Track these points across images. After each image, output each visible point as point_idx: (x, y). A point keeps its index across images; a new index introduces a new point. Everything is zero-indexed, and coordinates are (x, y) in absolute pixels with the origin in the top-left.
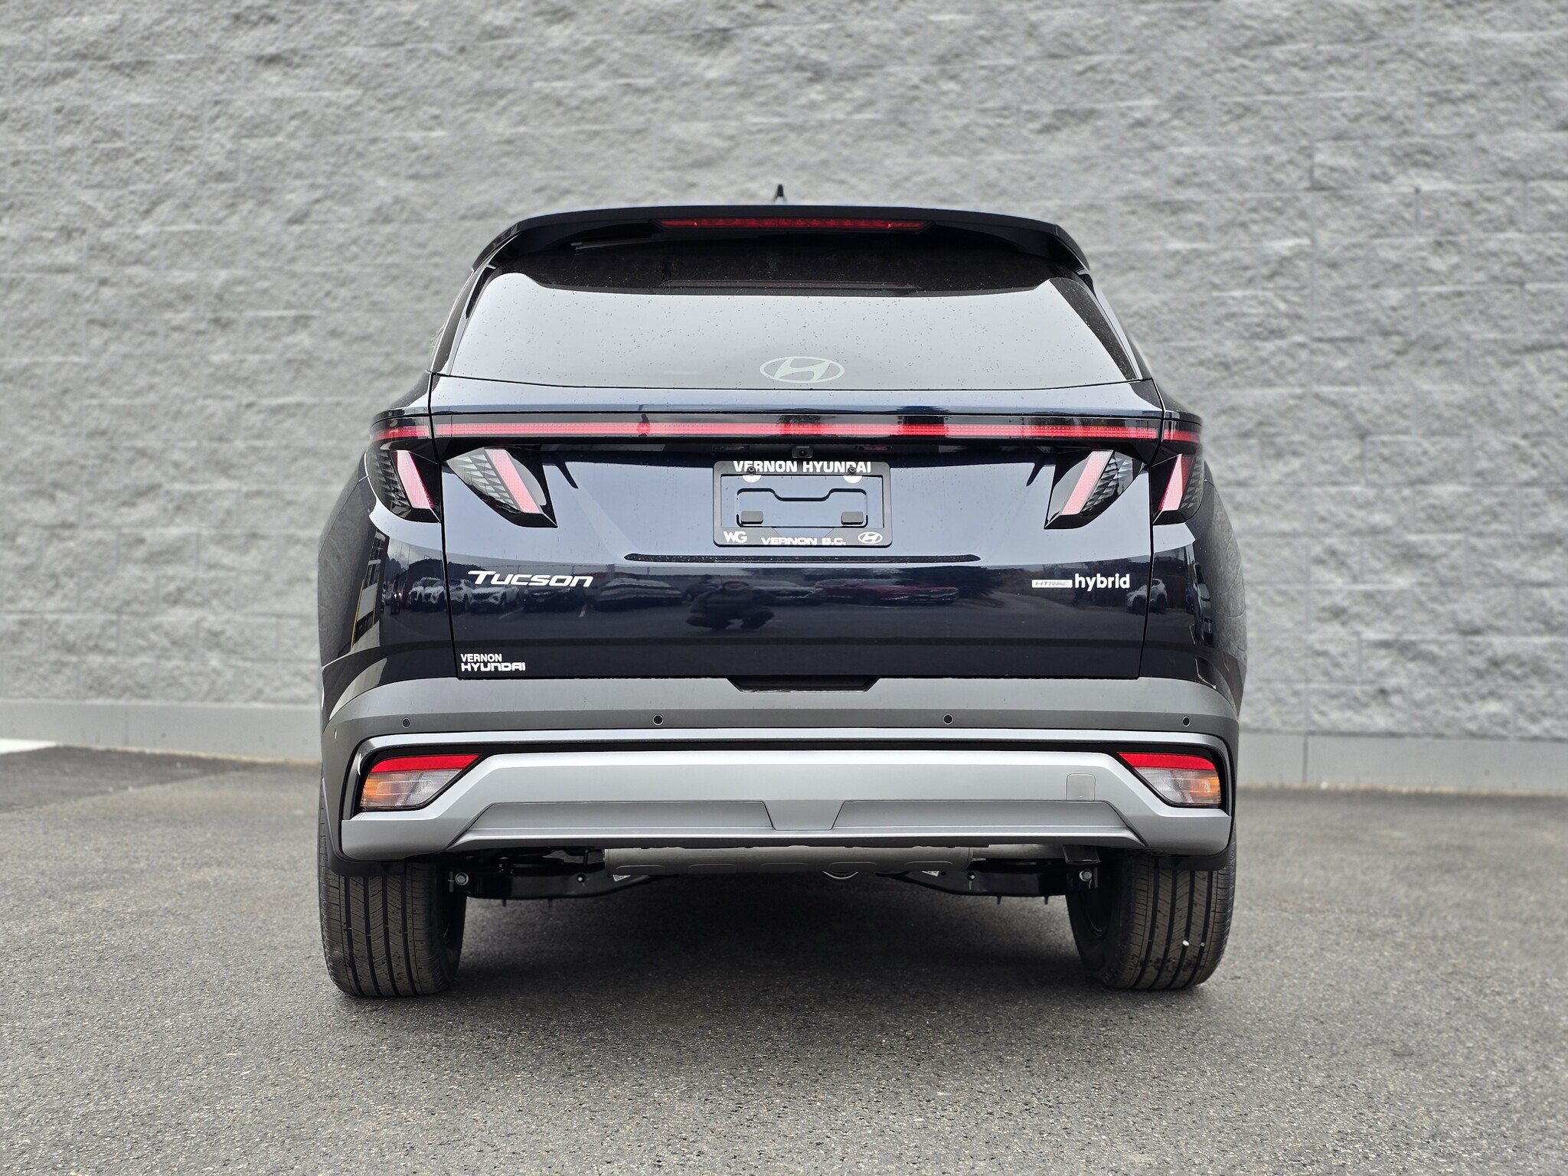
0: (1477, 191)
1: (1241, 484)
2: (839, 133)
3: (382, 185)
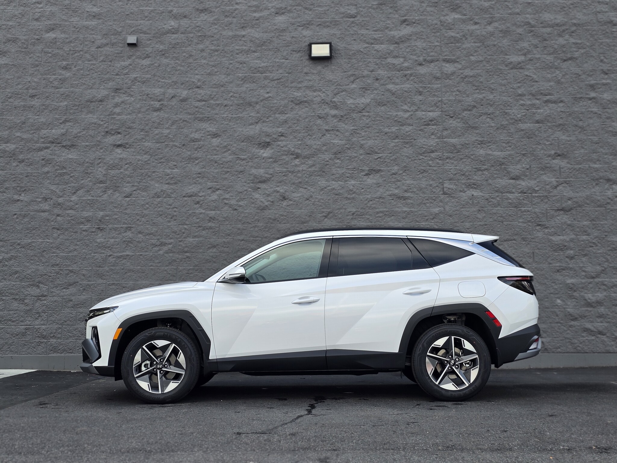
0: (489, 196)
2: (304, 174)
3: (157, 186)
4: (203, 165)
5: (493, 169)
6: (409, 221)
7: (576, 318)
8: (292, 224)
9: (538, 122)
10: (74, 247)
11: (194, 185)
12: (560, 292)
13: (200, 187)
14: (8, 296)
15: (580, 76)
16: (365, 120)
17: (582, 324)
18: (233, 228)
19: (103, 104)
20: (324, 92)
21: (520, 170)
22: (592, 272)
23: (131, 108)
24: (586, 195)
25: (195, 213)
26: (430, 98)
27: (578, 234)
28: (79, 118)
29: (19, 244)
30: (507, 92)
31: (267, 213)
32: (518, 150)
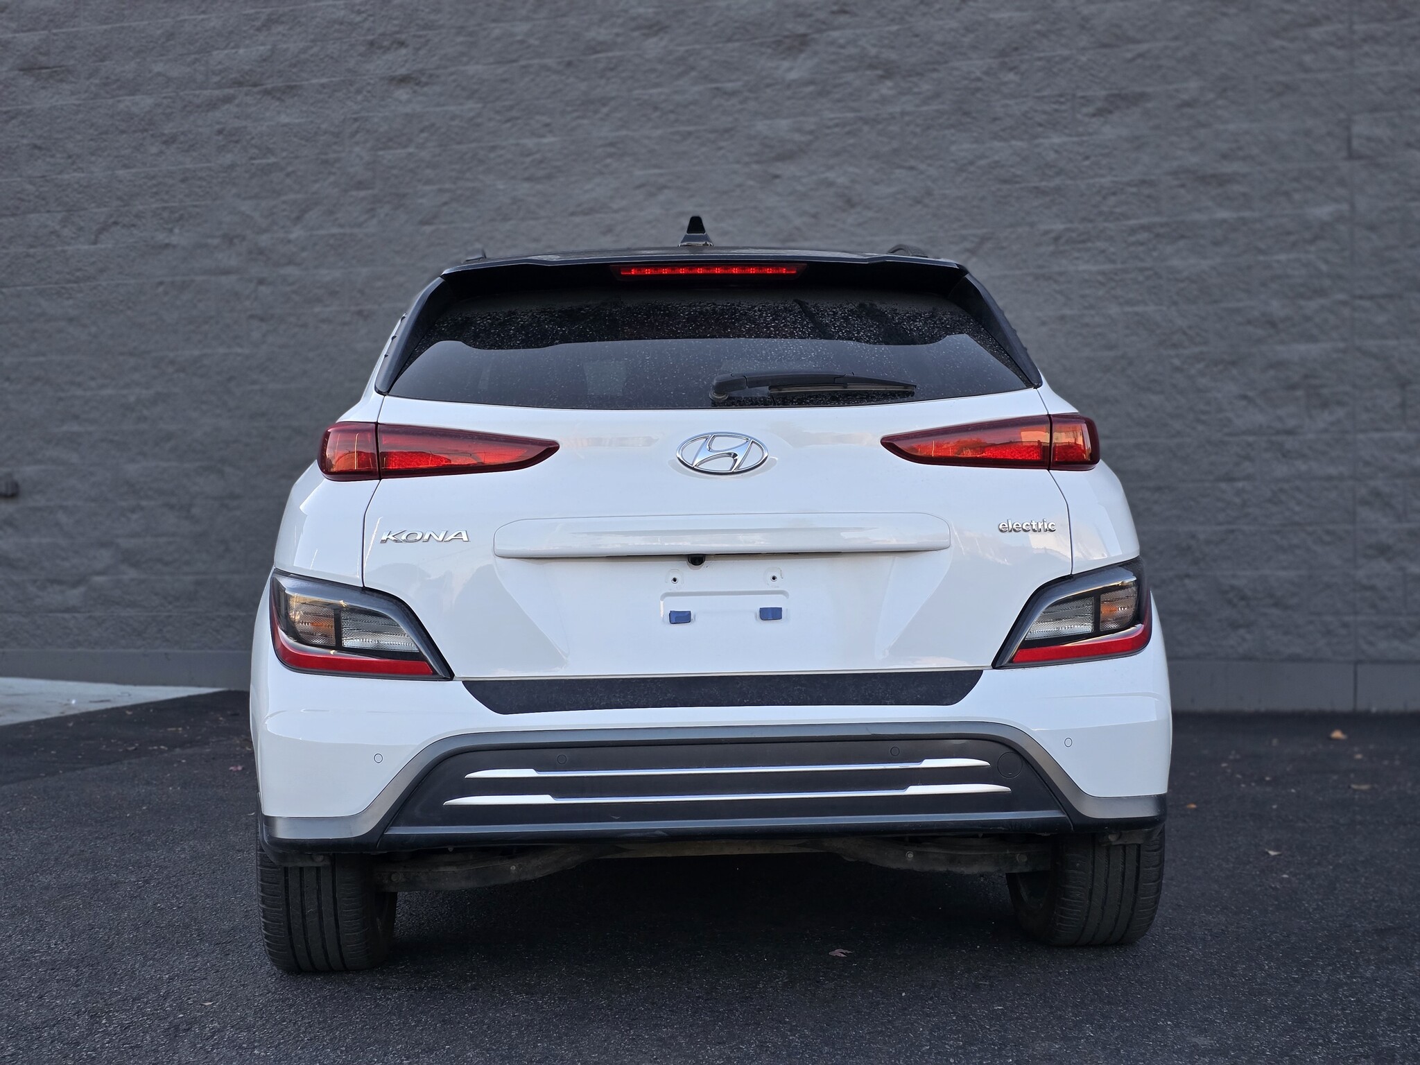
1: (1290, 432)
2: (908, 124)
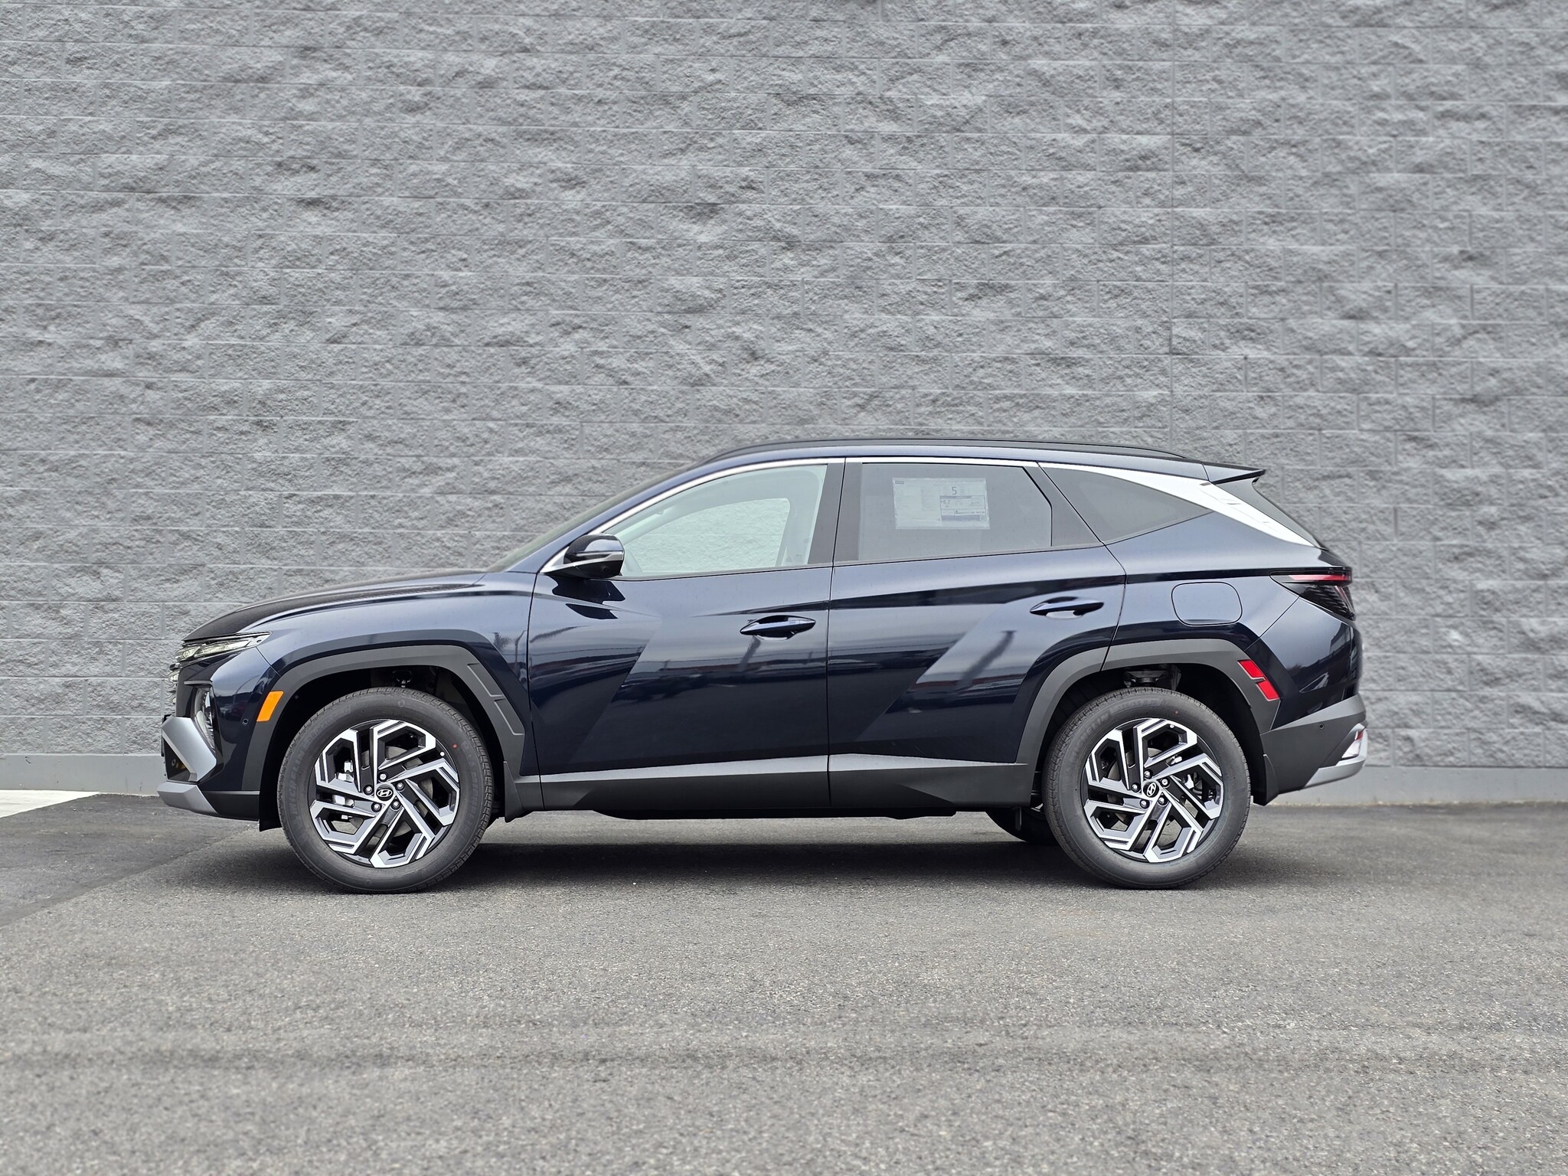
0: (1288, 360)
3: (415, 314)
4: (538, 261)
5: (1299, 289)
6: (1080, 423)
7: (1497, 679)
8: (773, 424)
9: (1419, 169)
10: (193, 472)
11: (514, 315)
12: (1459, 612)
13: (530, 319)
14: (15, 598)
15: (1532, 48)
16: (970, 150)
17: (1511, 693)
18: (617, 431)
19: (268, 89)
20: (864, 73)
21: (1370, 295)
22: (1543, 563)
23: (345, 102)
24: (1535, 364)
25: (516, 388)
26: (1142, 98)
27: (1511, 463)
28: (204, 124)
29: (43, 461)
30: (1343, 87)
31: (707, 393)
32: (1365, 241)
